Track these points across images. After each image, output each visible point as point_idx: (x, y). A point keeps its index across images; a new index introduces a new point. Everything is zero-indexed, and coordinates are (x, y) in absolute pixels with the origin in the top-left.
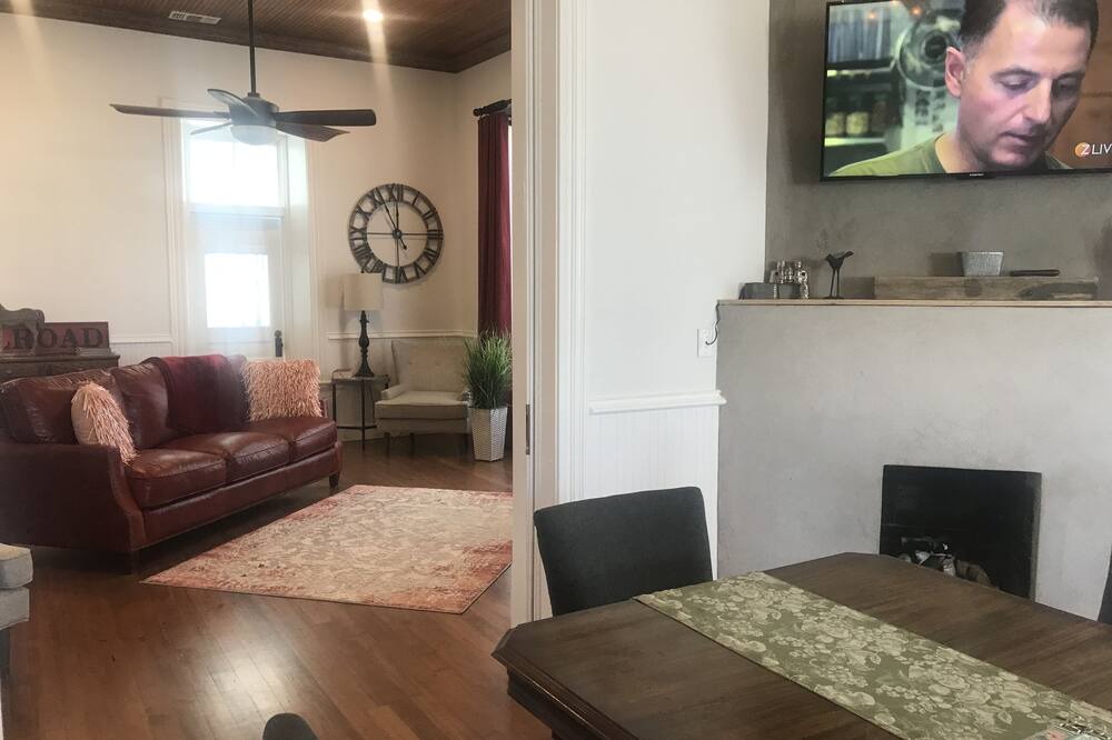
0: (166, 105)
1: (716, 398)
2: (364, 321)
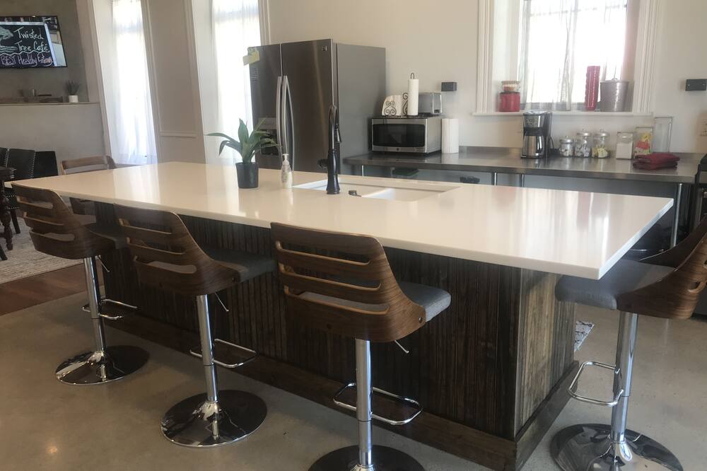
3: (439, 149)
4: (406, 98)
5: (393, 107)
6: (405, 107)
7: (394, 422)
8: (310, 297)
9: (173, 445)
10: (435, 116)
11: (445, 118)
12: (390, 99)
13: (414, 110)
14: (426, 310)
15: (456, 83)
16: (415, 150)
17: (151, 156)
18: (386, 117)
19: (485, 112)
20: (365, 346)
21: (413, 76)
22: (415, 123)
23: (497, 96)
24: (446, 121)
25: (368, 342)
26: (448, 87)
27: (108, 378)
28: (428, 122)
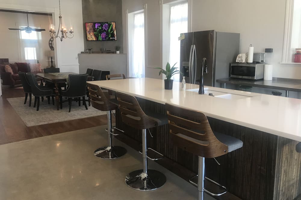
0: (17, 28)
1: (78, 64)
2: (52, 59)
3: (262, 78)
4: (247, 55)
5: (241, 59)
6: (247, 59)
7: (213, 194)
8: (180, 135)
9: (129, 188)
10: (261, 63)
11: (266, 64)
12: (240, 55)
13: (251, 60)
14: (229, 147)
15: (272, 49)
16: (250, 78)
17: (143, 75)
18: (238, 63)
19: (287, 62)
20: (202, 159)
21: (251, 45)
22: (251, 66)
23: (293, 55)
24: (266, 66)
25: (204, 158)
26: (269, 51)
27: (111, 157)
28: (257, 66)
